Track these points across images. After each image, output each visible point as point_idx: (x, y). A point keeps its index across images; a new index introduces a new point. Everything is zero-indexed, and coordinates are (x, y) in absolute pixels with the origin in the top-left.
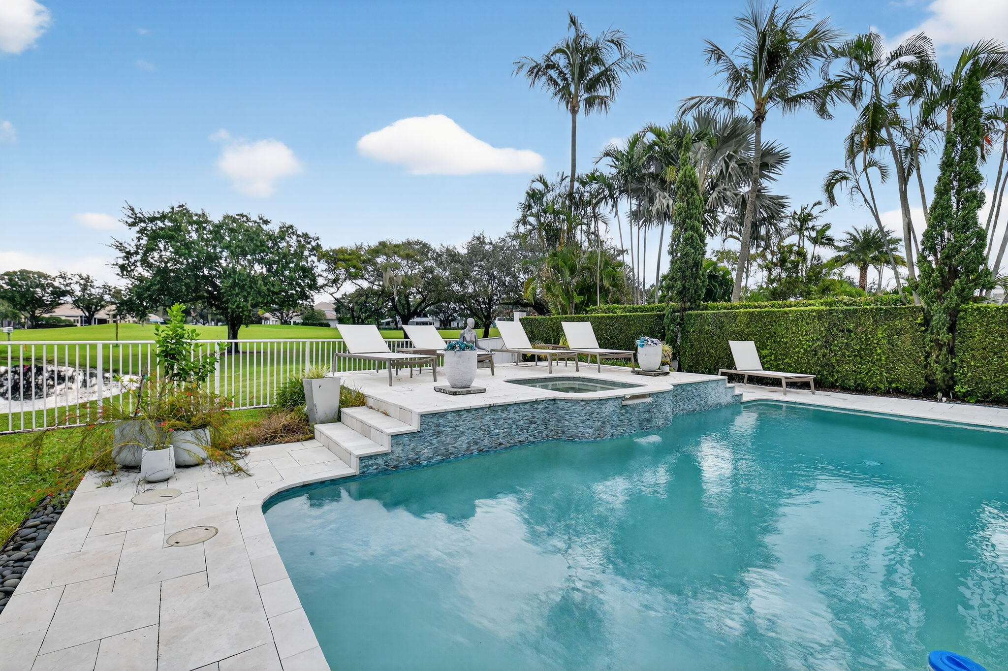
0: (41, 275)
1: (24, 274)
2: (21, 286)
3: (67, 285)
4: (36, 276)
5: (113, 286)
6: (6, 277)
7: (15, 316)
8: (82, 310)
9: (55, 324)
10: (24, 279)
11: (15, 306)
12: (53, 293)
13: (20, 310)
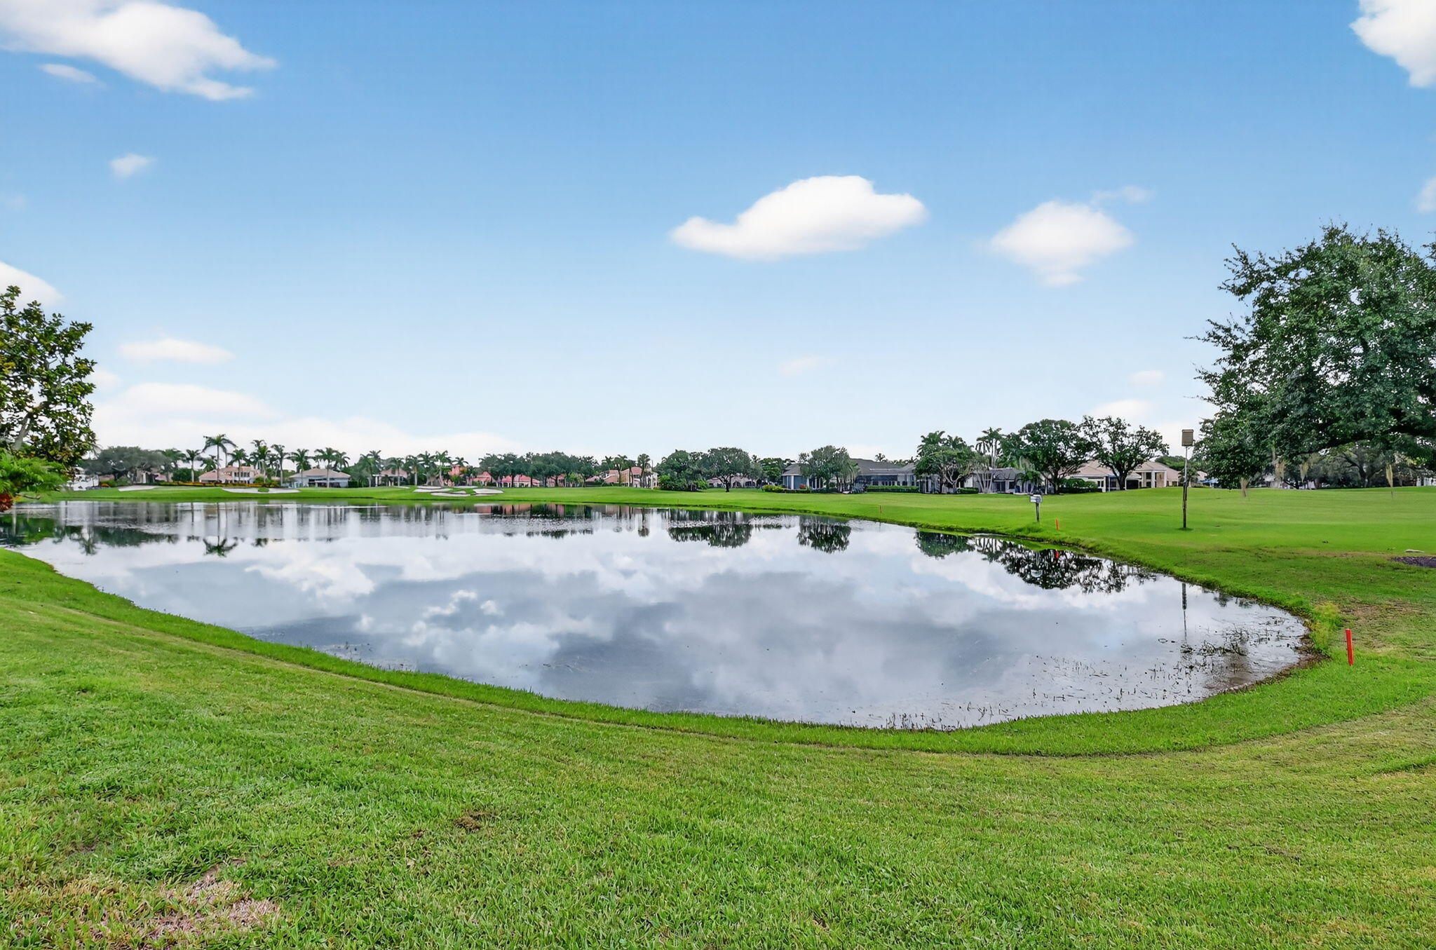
0: (1064, 424)
1: (1046, 424)
2: (1043, 441)
3: (1094, 435)
4: (1059, 426)
5: (1152, 431)
6: (1028, 431)
7: (1036, 479)
8: (1111, 467)
9: (1077, 488)
10: (1045, 432)
11: (1036, 467)
12: (1078, 447)
13: (1041, 470)
